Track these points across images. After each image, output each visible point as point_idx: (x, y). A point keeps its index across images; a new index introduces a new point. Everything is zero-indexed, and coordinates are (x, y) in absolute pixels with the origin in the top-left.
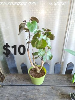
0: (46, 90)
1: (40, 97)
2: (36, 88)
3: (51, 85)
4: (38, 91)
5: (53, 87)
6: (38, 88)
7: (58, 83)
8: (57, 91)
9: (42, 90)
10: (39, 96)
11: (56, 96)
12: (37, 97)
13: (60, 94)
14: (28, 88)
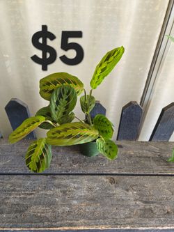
0: (90, 189)
1: (69, 213)
2: (56, 181)
3: (108, 171)
4: (64, 192)
5: (115, 177)
6: (64, 182)
7: (129, 165)
8: (128, 190)
9: (77, 188)
10: (67, 209)
11: (122, 206)
12: (60, 211)
13: (136, 200)
14: (28, 183)
